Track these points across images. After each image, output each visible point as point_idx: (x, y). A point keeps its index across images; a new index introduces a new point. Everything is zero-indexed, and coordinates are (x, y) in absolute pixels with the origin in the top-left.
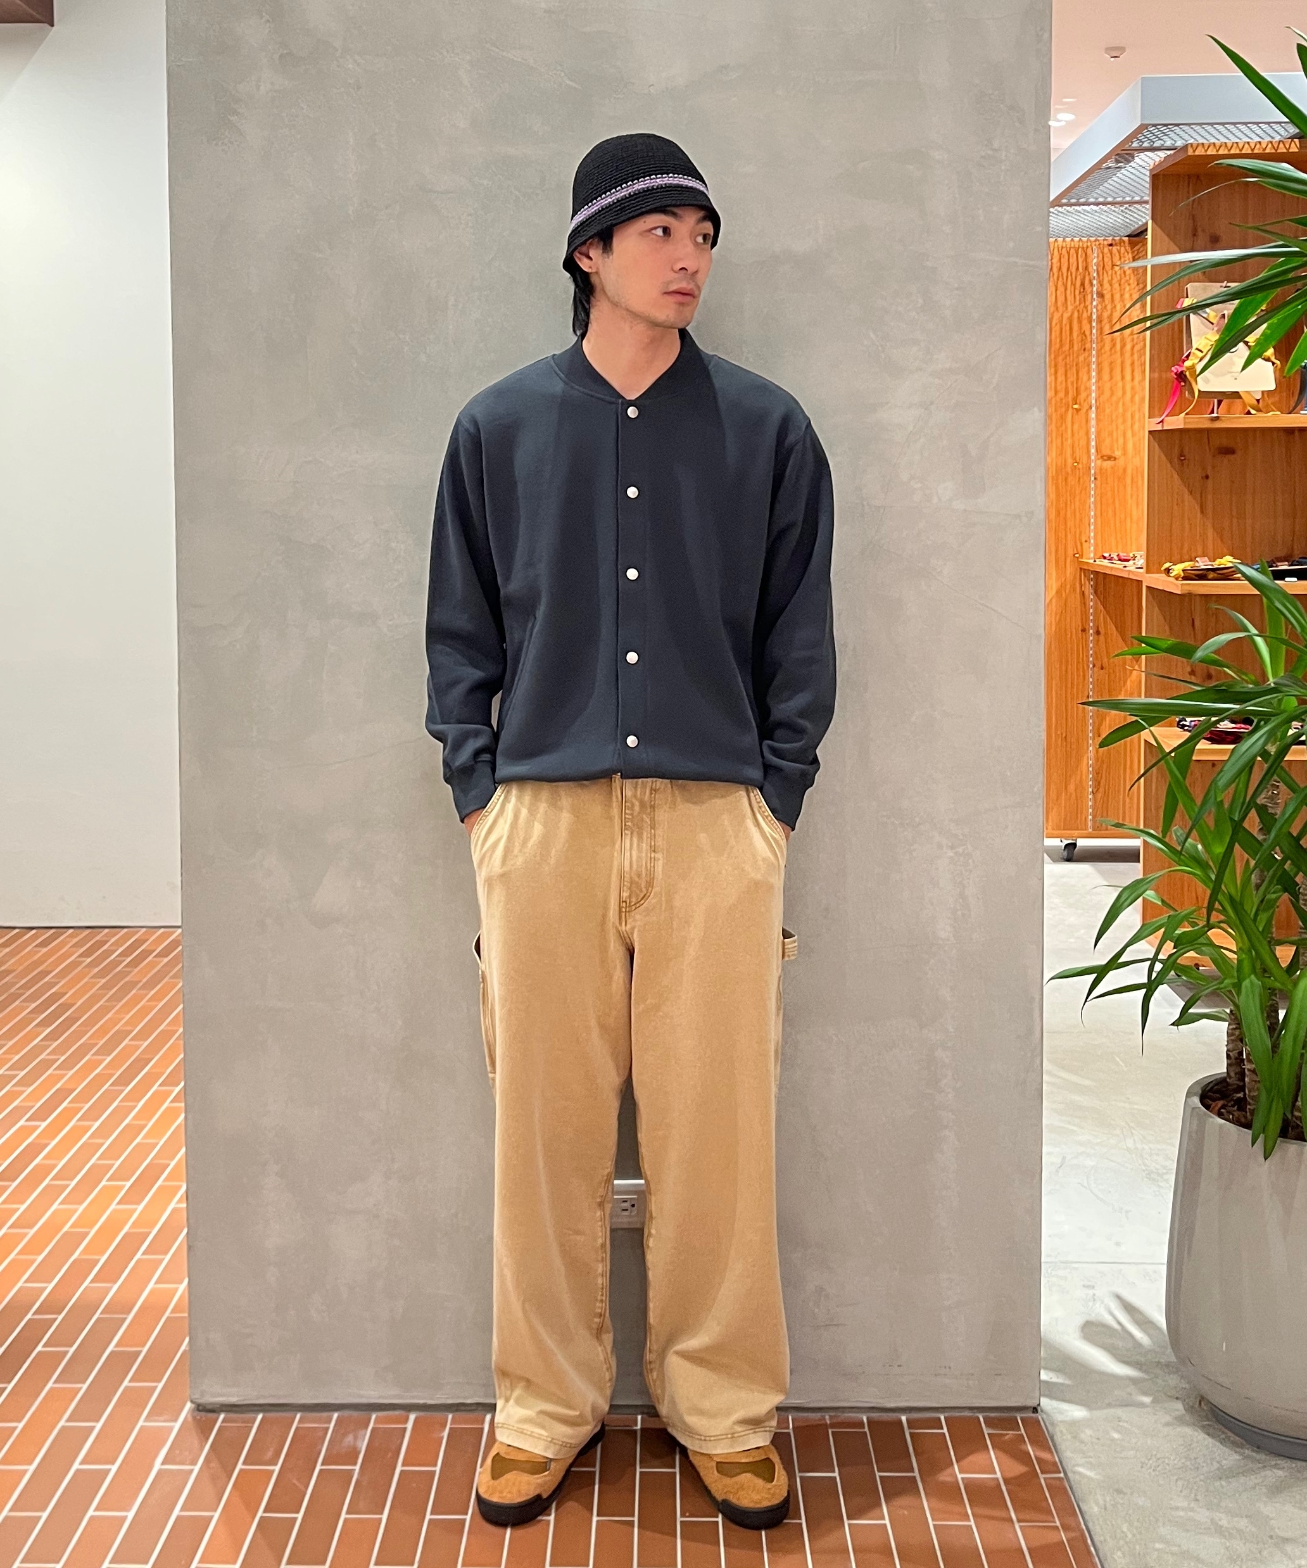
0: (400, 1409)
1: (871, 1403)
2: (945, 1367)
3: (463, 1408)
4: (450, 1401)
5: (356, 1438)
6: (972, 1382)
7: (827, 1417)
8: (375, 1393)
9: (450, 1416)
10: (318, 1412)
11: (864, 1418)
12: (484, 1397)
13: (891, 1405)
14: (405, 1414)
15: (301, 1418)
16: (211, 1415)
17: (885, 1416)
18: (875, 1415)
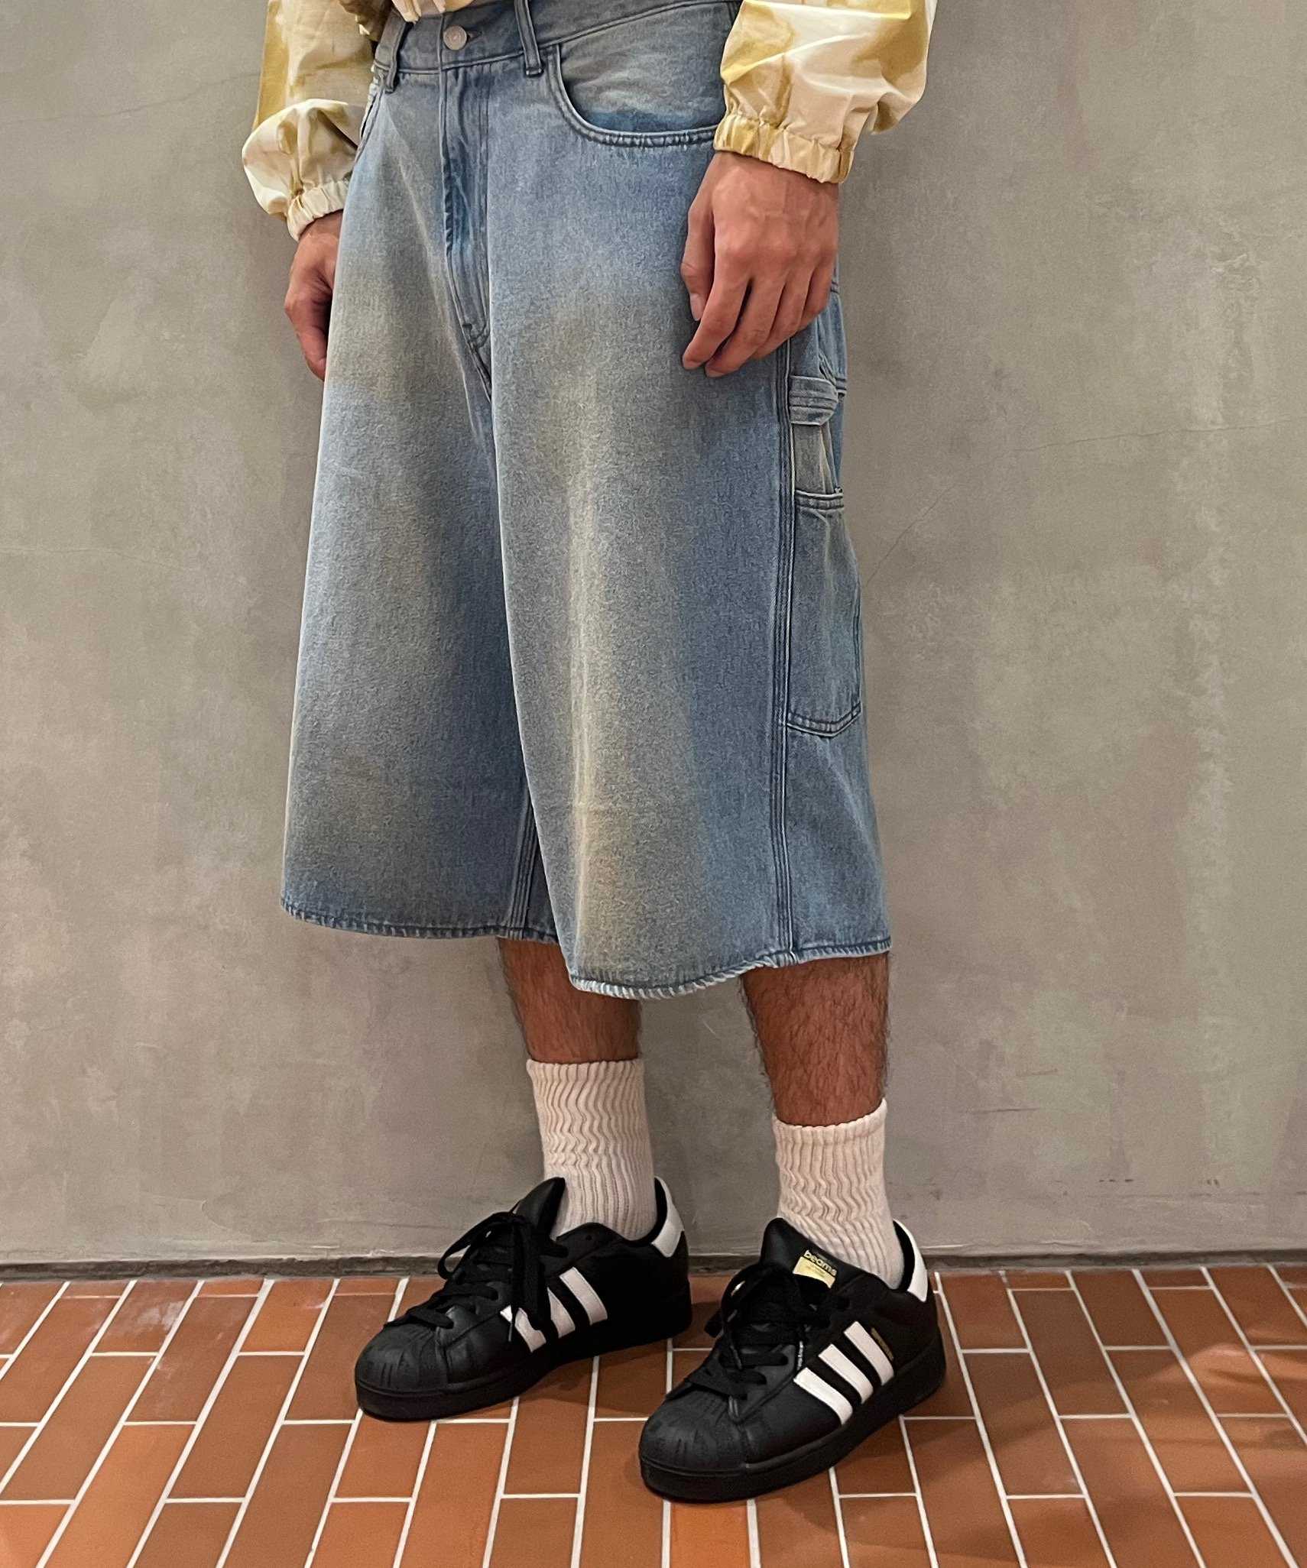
0: (248, 1272)
1: (1081, 1247)
2: (1208, 1182)
3: (359, 1269)
4: (337, 1256)
5: (164, 1313)
6: (1253, 1207)
7: (1002, 1272)
8: (207, 1244)
9: (336, 1282)
10: (103, 1278)
11: (1068, 1273)
12: (394, 1249)
13: (1113, 1249)
14: (252, 1278)
15: (68, 1288)
17: (1105, 1269)
18: (1085, 1267)
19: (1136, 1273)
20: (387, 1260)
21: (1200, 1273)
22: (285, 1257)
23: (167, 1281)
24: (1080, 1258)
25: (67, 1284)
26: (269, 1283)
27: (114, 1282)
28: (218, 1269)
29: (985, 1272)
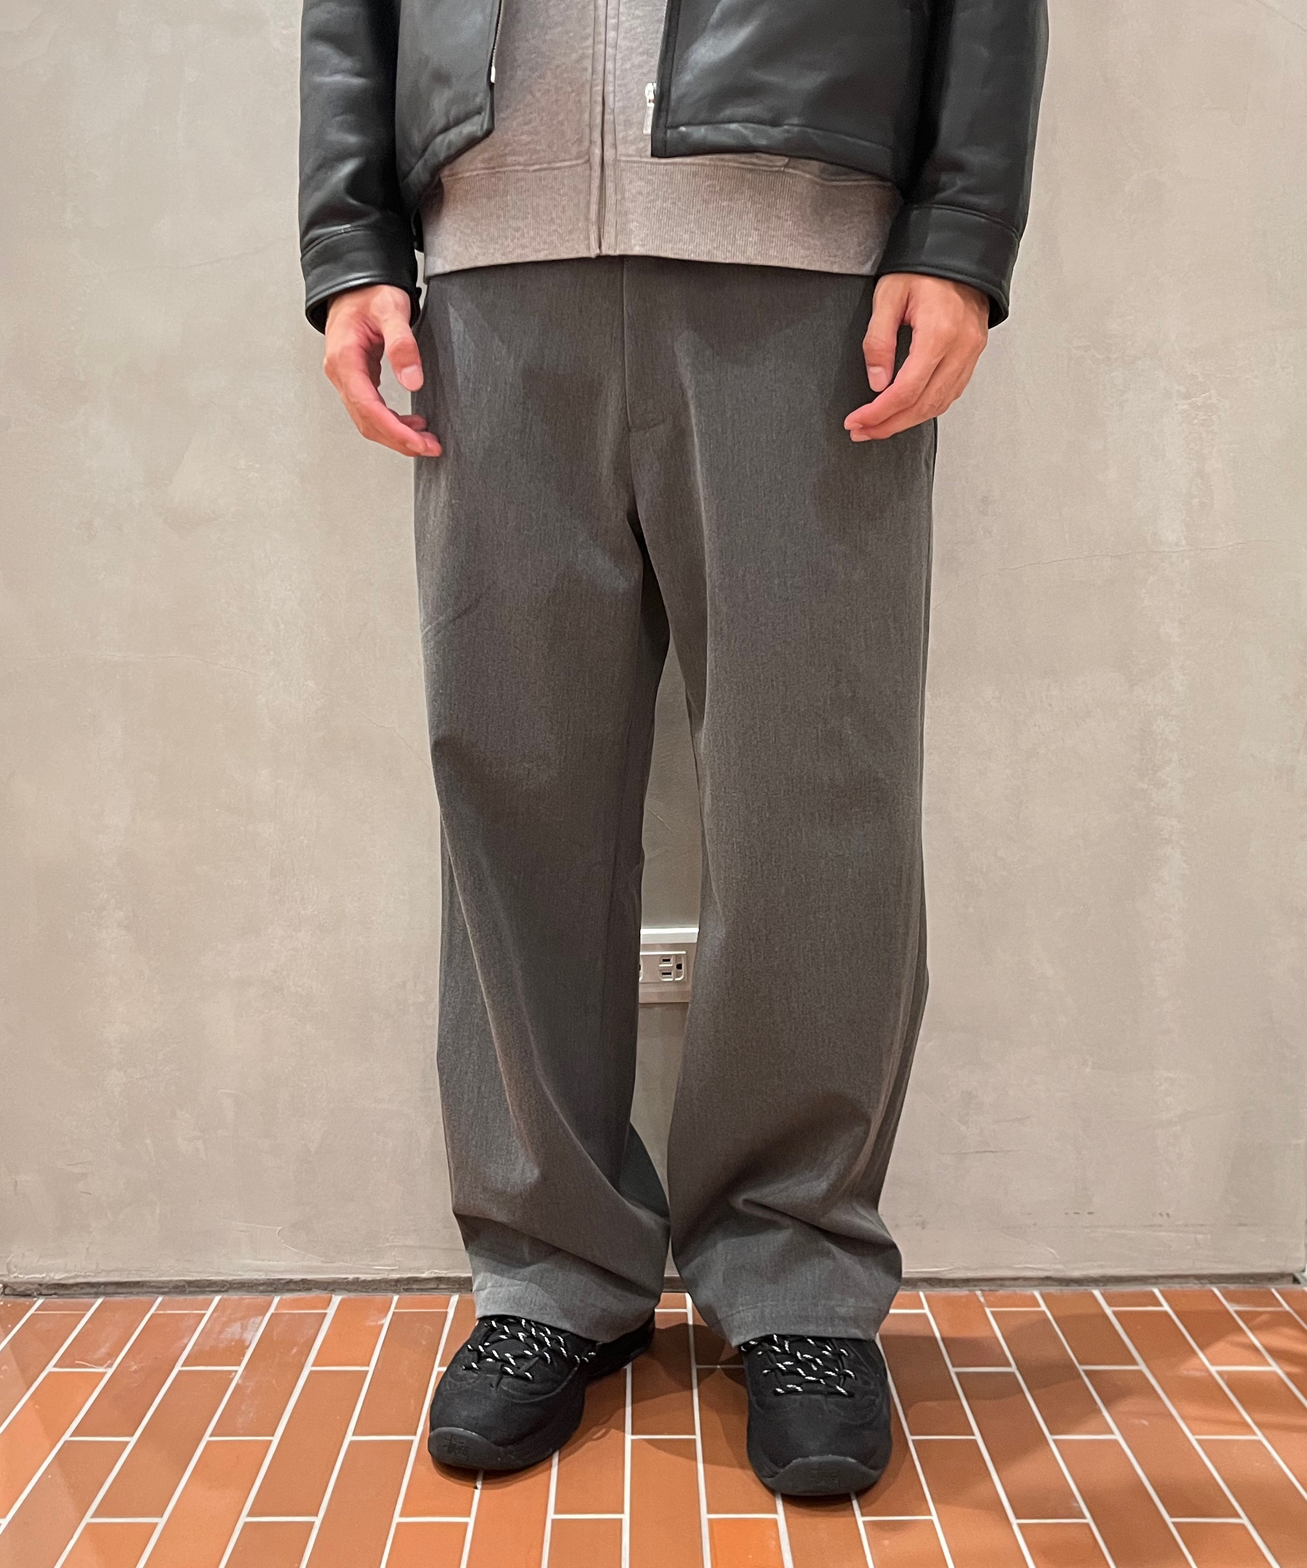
0: (318, 1288)
1: (1048, 1270)
2: (1161, 1214)
3: (415, 1286)
4: (395, 1276)
5: (243, 1329)
6: (1200, 1237)
7: (979, 1293)
8: (281, 1265)
9: (396, 1298)
10: (191, 1293)
11: (1037, 1294)
12: (447, 1268)
13: (1076, 1274)
14: (323, 1294)
15: (161, 1304)
16: (22, 1300)
17: (1068, 1290)
18: (1053, 1290)
19: (1097, 1293)
20: (439, 1279)
21: (1154, 1294)
22: (351, 1277)
23: (248, 1298)
24: (1048, 1279)
25: (160, 1299)
27: (201, 1297)
28: (292, 1286)
29: (963, 1292)
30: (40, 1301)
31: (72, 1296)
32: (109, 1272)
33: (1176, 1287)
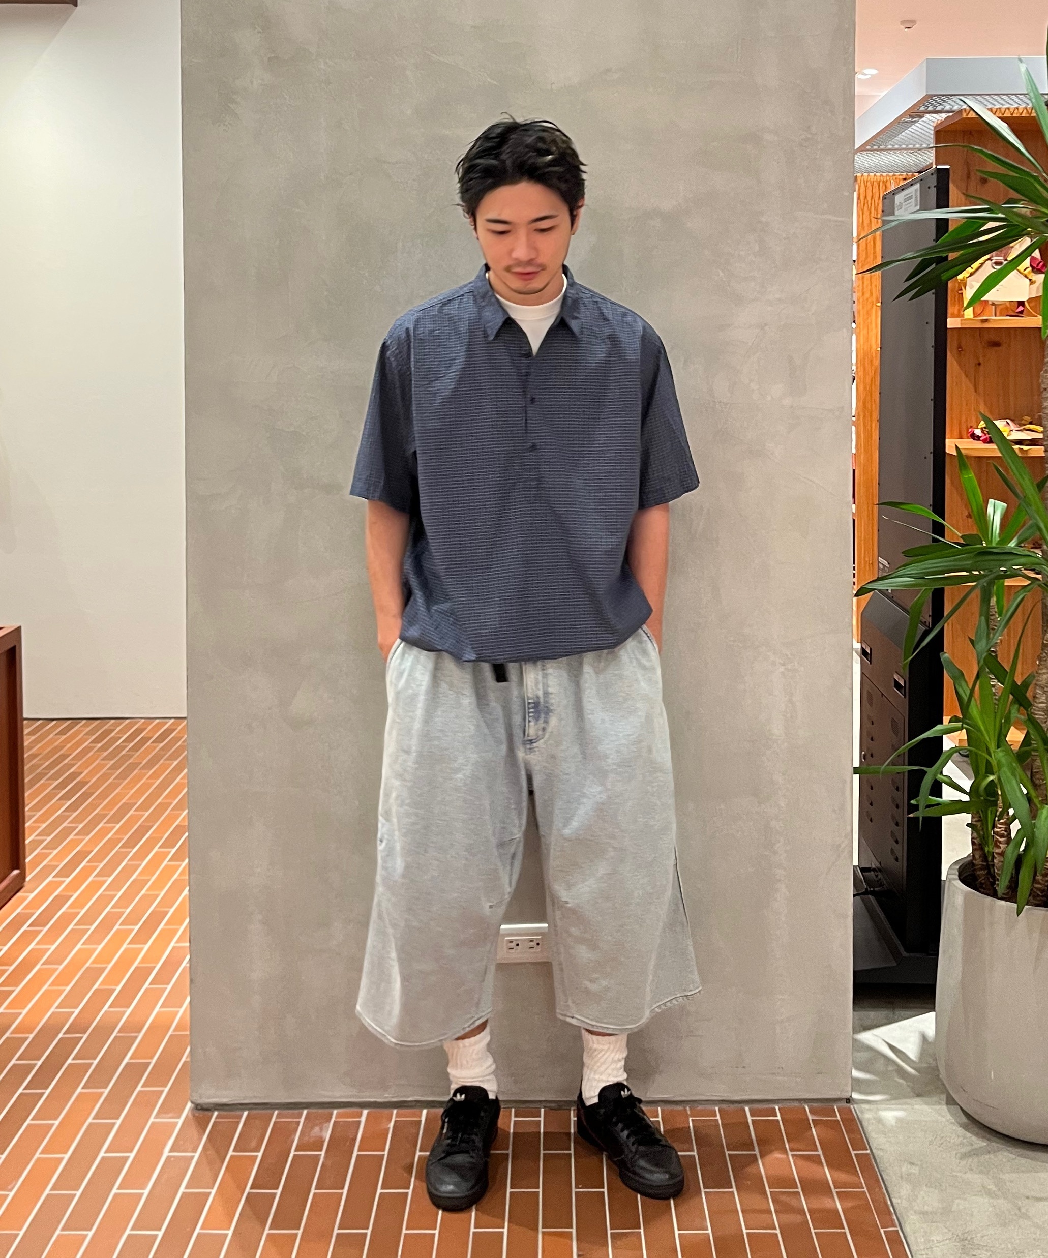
0: (356, 1106)
1: (722, 1097)
2: (779, 1068)
3: (405, 1106)
4: (395, 1100)
5: (321, 1129)
6: (799, 1080)
7: (688, 1108)
8: (337, 1094)
9: (395, 1111)
10: (291, 1109)
11: (717, 1109)
12: (422, 1096)
13: (737, 1098)
14: (359, 1110)
15: (278, 1114)
16: (207, 1113)
17: (733, 1107)
18: (725, 1106)
19: (747, 1109)
20: (417, 1102)
21: (775, 1109)
22: (372, 1100)
23: (320, 1111)
24: (723, 1101)
25: (276, 1112)
26: (365, 1112)
27: (296, 1111)
28: (344, 1105)
29: (680, 1108)
30: (216, 1113)
31: (230, 1110)
32: (251, 1098)
33: (787, 1105)
